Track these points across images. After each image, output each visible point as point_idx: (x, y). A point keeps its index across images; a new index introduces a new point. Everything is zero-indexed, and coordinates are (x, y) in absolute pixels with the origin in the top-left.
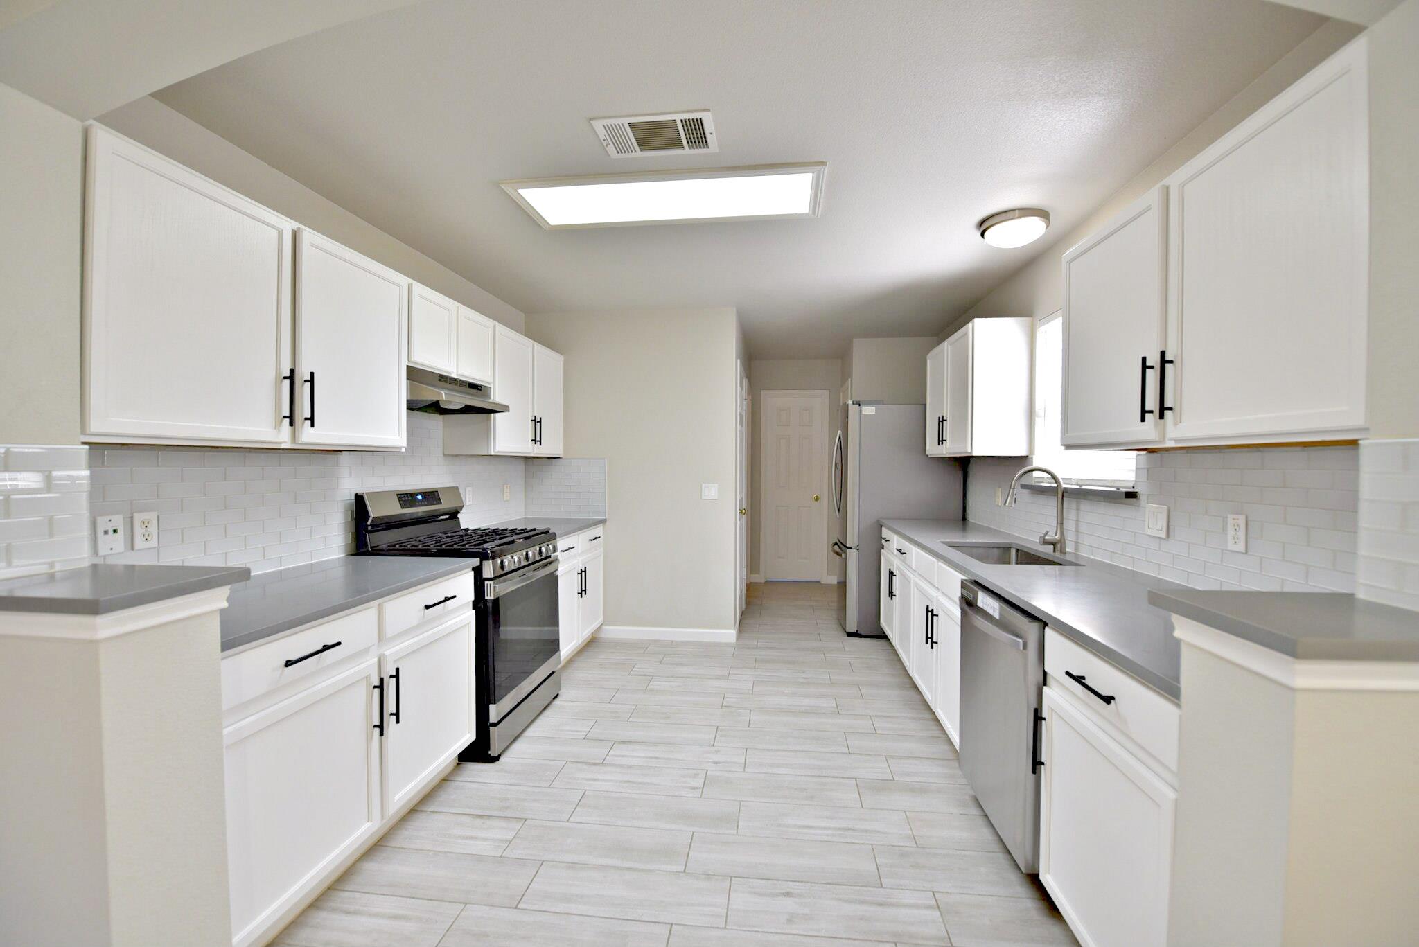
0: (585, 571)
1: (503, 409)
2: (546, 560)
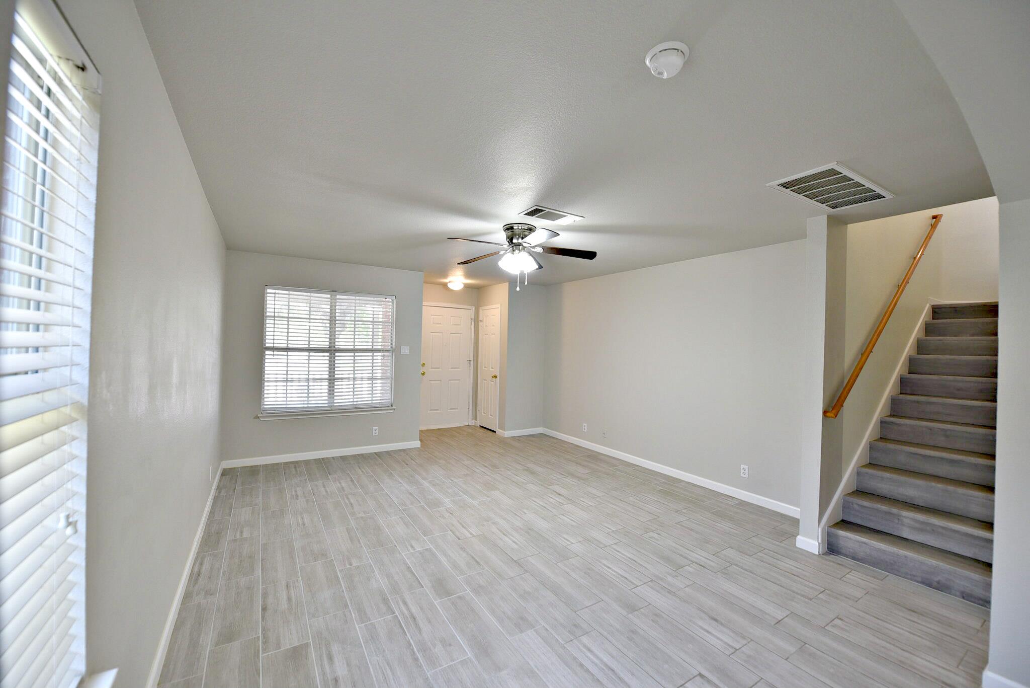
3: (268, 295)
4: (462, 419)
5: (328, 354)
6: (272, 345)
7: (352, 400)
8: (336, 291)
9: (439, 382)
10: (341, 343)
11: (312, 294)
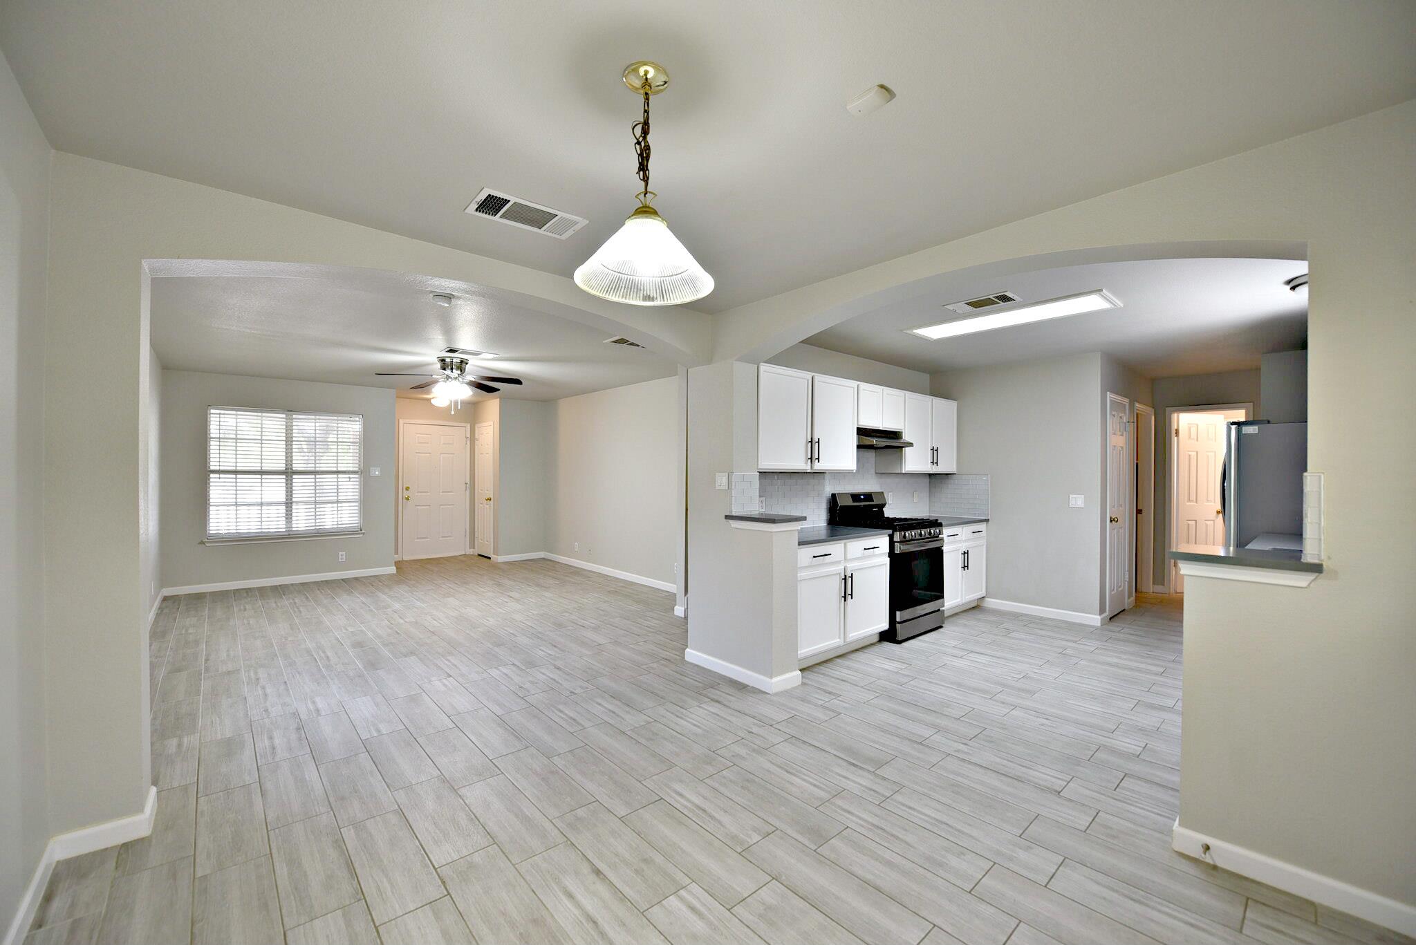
0: (968, 553)
1: (911, 445)
2: (936, 538)
3: (212, 415)
4: (459, 547)
5: (284, 477)
6: (217, 468)
7: (314, 524)
8: (291, 411)
9: (428, 507)
10: (297, 466)
11: (264, 414)
